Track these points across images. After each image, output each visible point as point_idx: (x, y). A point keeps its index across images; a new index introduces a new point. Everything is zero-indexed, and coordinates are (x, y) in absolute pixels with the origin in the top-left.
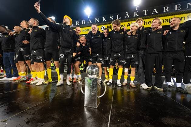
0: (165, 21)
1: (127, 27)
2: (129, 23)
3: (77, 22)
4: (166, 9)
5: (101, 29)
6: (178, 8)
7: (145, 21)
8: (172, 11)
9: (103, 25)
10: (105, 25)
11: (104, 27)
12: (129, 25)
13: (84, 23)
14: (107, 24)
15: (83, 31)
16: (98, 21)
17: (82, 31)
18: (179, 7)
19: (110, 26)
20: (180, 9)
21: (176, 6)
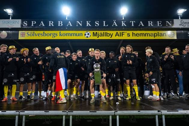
0: (150, 35)
1: (116, 36)
2: (117, 33)
3: (51, 22)
4: (150, 24)
5: (85, 35)
6: (160, 25)
7: (134, 33)
8: (155, 26)
9: (88, 30)
10: (90, 31)
11: (89, 33)
12: (117, 34)
13: (60, 25)
14: (92, 30)
15: (60, 35)
16: (81, 25)
17: (58, 35)
18: (160, 23)
19: (96, 33)
20: (161, 25)
21: (158, 22)
